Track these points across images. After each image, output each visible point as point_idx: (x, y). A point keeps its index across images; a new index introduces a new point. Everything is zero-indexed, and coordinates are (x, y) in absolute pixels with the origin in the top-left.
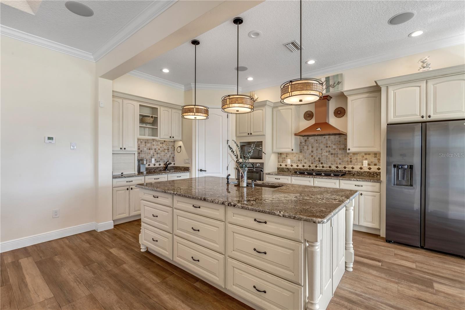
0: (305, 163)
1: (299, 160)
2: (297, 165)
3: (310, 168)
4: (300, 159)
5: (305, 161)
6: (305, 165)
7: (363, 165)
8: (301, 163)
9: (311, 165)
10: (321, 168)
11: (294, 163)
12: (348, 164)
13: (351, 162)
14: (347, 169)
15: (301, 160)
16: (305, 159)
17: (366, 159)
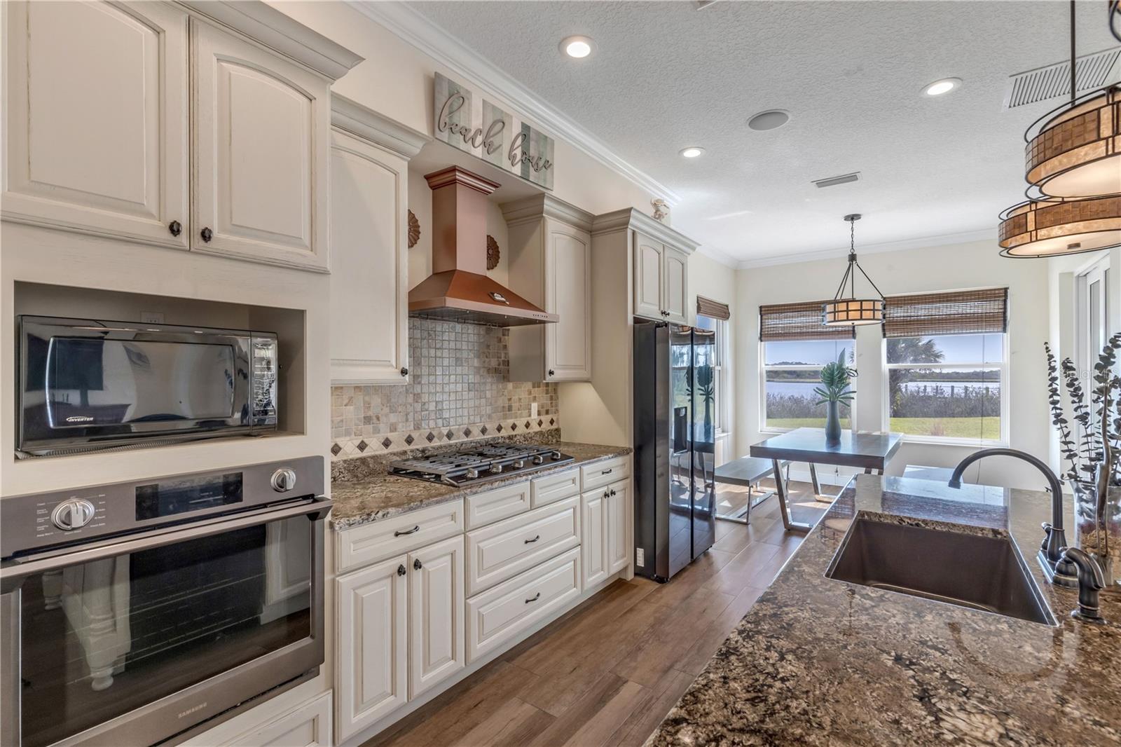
0: (391, 431)
1: (367, 420)
2: (358, 442)
3: (413, 447)
4: (370, 413)
5: (393, 418)
6: (391, 436)
7: (530, 416)
8: (376, 431)
9: (415, 435)
10: (445, 441)
11: (348, 433)
12: (505, 417)
13: (510, 409)
14: (504, 433)
15: (378, 418)
16: (393, 410)
17: (535, 399)
